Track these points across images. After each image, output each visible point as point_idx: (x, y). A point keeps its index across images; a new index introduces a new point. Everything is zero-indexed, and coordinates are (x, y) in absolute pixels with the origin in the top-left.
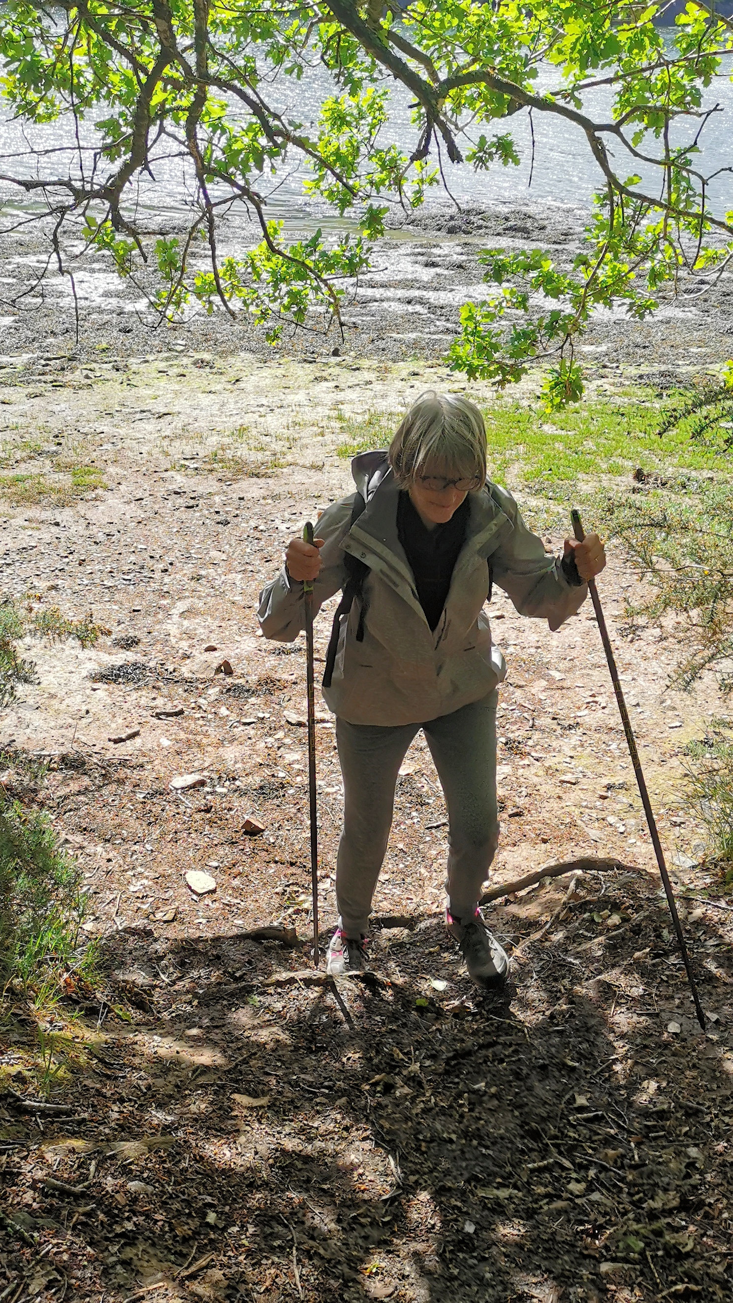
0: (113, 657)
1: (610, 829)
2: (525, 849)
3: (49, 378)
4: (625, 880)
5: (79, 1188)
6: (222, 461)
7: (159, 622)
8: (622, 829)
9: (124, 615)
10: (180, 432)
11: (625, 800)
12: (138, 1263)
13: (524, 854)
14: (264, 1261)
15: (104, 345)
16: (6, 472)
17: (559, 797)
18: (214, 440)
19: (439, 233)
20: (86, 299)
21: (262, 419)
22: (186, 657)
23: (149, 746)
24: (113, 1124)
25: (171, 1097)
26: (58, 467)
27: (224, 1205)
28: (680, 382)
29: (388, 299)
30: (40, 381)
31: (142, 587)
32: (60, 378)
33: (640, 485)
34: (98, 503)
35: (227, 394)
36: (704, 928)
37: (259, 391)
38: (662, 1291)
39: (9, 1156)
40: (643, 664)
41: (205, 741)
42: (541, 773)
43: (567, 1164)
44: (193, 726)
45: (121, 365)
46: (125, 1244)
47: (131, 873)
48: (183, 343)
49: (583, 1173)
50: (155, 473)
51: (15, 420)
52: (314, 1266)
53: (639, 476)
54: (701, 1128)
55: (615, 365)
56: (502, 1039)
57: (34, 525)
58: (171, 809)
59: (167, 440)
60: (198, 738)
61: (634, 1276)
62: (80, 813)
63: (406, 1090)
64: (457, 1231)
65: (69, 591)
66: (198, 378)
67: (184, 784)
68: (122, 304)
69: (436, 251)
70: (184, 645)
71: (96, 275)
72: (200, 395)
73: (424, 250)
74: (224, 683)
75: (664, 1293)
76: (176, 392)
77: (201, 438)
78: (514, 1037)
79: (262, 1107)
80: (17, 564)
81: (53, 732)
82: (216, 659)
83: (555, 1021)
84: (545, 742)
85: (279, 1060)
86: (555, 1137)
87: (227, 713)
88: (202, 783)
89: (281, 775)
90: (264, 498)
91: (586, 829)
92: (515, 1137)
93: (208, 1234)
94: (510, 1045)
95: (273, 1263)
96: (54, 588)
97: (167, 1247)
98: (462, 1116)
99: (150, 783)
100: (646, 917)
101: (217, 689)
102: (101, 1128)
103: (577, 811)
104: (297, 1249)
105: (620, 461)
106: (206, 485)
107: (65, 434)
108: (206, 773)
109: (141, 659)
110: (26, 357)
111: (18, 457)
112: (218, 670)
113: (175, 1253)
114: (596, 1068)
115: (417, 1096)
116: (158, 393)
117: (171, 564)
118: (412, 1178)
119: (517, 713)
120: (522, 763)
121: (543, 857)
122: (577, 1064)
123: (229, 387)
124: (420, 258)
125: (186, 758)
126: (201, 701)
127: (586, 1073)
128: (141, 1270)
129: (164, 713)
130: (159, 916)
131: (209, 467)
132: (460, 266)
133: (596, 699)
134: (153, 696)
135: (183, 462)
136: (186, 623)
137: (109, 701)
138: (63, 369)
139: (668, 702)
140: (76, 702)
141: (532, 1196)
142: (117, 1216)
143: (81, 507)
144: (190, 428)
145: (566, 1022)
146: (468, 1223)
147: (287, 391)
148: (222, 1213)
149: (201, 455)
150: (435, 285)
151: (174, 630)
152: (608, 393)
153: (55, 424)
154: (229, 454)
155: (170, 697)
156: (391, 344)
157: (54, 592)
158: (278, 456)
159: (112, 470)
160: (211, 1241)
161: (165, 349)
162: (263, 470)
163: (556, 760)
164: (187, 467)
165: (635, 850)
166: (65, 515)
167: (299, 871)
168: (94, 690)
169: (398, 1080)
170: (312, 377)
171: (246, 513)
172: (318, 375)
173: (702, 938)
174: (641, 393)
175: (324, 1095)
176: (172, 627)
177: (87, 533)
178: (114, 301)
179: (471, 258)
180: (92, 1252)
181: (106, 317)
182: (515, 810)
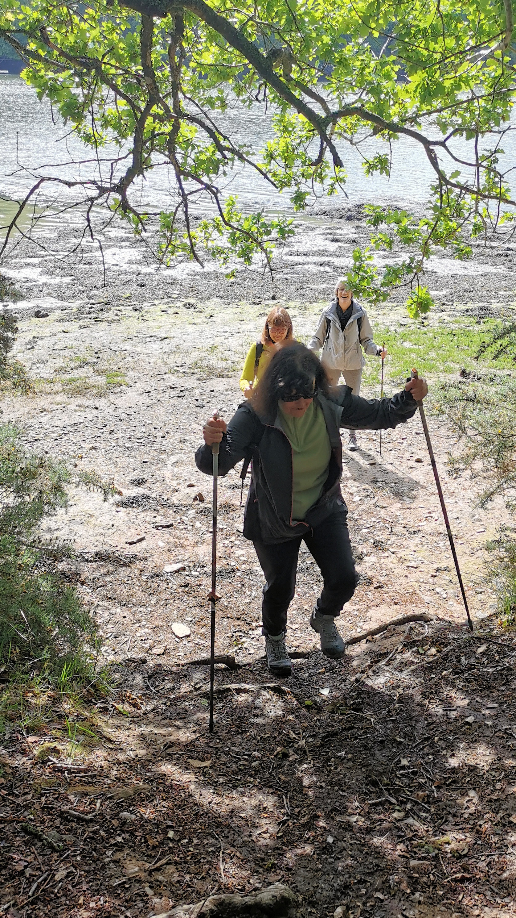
0: (130, 491)
1: (437, 596)
2: (383, 608)
3: (93, 316)
4: (440, 627)
5: (89, 816)
6: (201, 367)
7: (159, 469)
8: (445, 596)
9: (137, 465)
10: (174, 349)
11: (447, 578)
12: (124, 862)
13: (383, 611)
14: (202, 860)
15: (128, 295)
16: (65, 376)
17: (406, 576)
18: (195, 355)
19: (341, 220)
20: (117, 265)
21: (226, 340)
22: (175, 491)
23: (151, 547)
24: (113, 778)
25: (150, 761)
26: (98, 372)
27: (180, 826)
28: (492, 314)
29: (308, 263)
30: (87, 318)
31: (149, 447)
32: (100, 316)
33: (464, 380)
34: (122, 395)
35: (205, 325)
36: (488, 656)
37: (225, 323)
38: (447, 878)
39: (47, 797)
40: (462, 493)
41: (186, 543)
42: (395, 561)
43: (393, 801)
44: (178, 534)
45: (138, 307)
46: (116, 850)
47: (138, 625)
48: (178, 292)
49: (403, 806)
50: (159, 376)
51: (71, 343)
52: (233, 863)
53: (464, 374)
54: (477, 778)
55: (451, 303)
56: (356, 725)
57: (82, 409)
58: (164, 585)
59: (166, 354)
60: (182, 541)
61: (430, 869)
62: (107, 588)
63: (296, 756)
64: (323, 841)
65: (103, 450)
66: (187, 315)
67: (172, 570)
68: (140, 269)
69: (339, 231)
70: (174, 483)
71: (123, 250)
72: (188, 326)
73: (331, 231)
74: (199, 507)
75: (448, 879)
76: (172, 324)
77: (187, 353)
78: (364, 724)
79: (206, 767)
80: (71, 433)
81: (91, 538)
82: (193, 492)
83: (391, 714)
84: (398, 542)
85: (218, 739)
86: (388, 785)
87: (201, 525)
88: (184, 569)
89: (233, 563)
90: (226, 391)
91: (422, 596)
92: (362, 784)
93: (168, 844)
94: (362, 729)
95: (207, 861)
96: (94, 448)
97: (142, 852)
98: (330, 772)
99: (151, 569)
100: (451, 650)
101: (194, 511)
102: (106, 780)
103: (417, 585)
104: (223, 853)
105: (452, 365)
106: (190, 382)
107: (102, 351)
108: (186, 563)
109: (147, 492)
110: (79, 303)
111: (73, 366)
112: (195, 499)
113: (147, 856)
114: (415, 742)
115: (303, 760)
116: (161, 325)
117: (167, 433)
118: (297, 810)
119: (381, 524)
120: (383, 555)
121: (394, 613)
122: (403, 740)
123: (206, 320)
124: (329, 236)
125: (174, 554)
126: (184, 518)
127: (409, 745)
128: (125, 866)
129: (161, 526)
130: (154, 651)
131: (192, 371)
132: (354, 241)
133: (431, 515)
134: (154, 515)
135: (176, 368)
136: (176, 469)
137: (127, 519)
138: (102, 310)
139: (477, 516)
140: (106, 519)
141: (371, 820)
142: (113, 833)
143: (112, 397)
144: (181, 346)
145: (398, 714)
146: (330, 837)
147: (242, 322)
148: (178, 831)
149: (187, 364)
150: (338, 253)
151: (168, 474)
152: (446, 321)
153: (96, 345)
154: (205, 363)
155: (165, 516)
156: (309, 291)
157: (93, 451)
158: (236, 364)
159: (131, 373)
160: (170, 848)
161: (166, 297)
162: (226, 373)
163: (405, 553)
164: (178, 372)
165: (452, 609)
166: (101, 403)
167: (242, 623)
168: (117, 512)
169: (291, 751)
170: (258, 314)
171: (215, 400)
172: (262, 312)
173: (486, 662)
174: (467, 321)
175: (244, 759)
176: (167, 472)
177: (115, 414)
178: (135, 266)
179: (361, 235)
180: (96, 855)
181: (130, 277)
182: (378, 585)
